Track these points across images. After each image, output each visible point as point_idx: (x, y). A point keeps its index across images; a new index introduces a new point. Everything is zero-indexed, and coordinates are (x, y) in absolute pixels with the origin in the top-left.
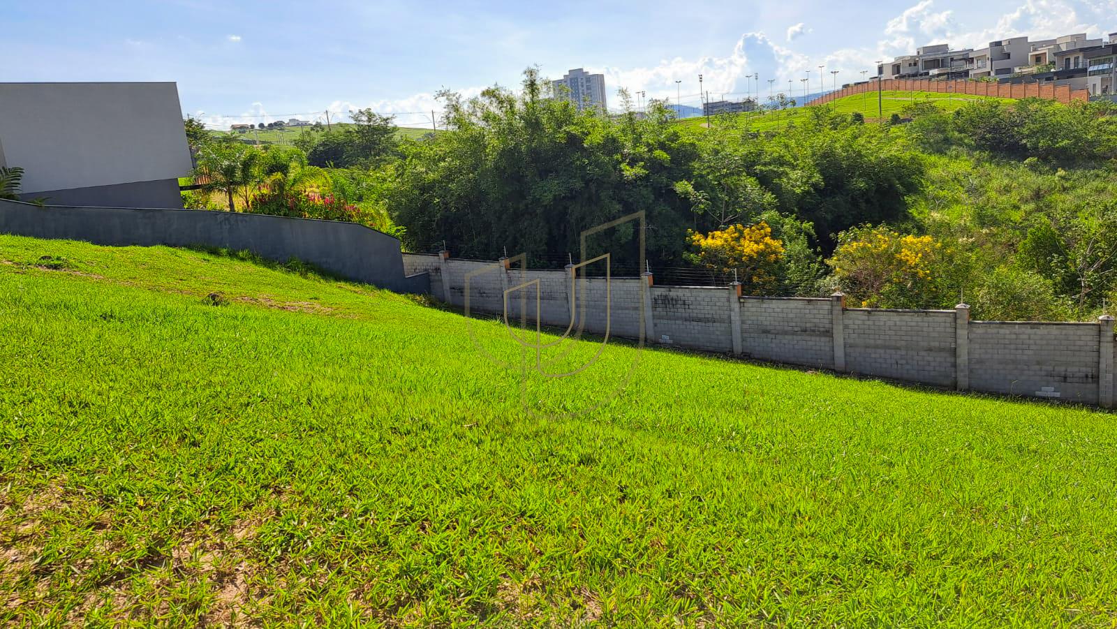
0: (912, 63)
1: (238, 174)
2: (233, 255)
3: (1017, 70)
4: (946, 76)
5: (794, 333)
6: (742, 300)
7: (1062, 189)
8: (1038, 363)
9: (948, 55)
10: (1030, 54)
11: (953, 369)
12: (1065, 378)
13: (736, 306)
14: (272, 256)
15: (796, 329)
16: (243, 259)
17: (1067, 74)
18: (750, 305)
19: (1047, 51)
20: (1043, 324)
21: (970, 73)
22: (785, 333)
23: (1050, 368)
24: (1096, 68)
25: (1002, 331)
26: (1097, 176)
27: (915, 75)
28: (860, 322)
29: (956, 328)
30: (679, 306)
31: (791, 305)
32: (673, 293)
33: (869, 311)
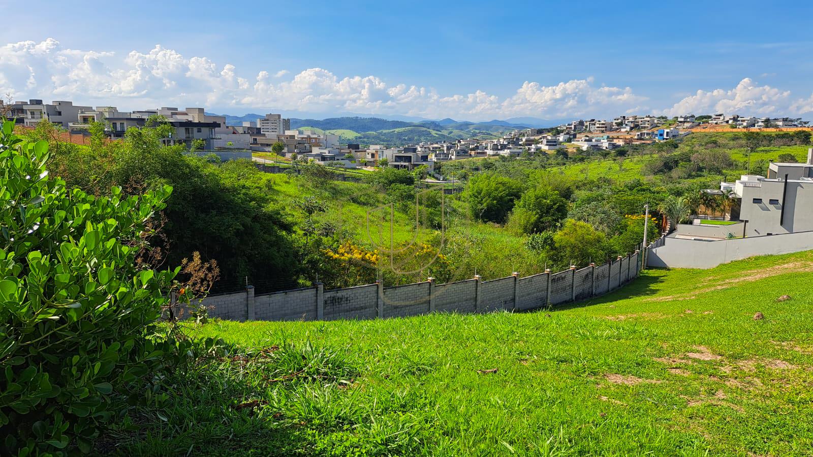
3: (71, 125)
6: (384, 291)
10: (79, 115)
18: (388, 293)
19: (95, 115)
23: (502, 299)
29: (477, 287)
30: (343, 302)
31: (410, 288)
32: (340, 294)
33: (444, 285)
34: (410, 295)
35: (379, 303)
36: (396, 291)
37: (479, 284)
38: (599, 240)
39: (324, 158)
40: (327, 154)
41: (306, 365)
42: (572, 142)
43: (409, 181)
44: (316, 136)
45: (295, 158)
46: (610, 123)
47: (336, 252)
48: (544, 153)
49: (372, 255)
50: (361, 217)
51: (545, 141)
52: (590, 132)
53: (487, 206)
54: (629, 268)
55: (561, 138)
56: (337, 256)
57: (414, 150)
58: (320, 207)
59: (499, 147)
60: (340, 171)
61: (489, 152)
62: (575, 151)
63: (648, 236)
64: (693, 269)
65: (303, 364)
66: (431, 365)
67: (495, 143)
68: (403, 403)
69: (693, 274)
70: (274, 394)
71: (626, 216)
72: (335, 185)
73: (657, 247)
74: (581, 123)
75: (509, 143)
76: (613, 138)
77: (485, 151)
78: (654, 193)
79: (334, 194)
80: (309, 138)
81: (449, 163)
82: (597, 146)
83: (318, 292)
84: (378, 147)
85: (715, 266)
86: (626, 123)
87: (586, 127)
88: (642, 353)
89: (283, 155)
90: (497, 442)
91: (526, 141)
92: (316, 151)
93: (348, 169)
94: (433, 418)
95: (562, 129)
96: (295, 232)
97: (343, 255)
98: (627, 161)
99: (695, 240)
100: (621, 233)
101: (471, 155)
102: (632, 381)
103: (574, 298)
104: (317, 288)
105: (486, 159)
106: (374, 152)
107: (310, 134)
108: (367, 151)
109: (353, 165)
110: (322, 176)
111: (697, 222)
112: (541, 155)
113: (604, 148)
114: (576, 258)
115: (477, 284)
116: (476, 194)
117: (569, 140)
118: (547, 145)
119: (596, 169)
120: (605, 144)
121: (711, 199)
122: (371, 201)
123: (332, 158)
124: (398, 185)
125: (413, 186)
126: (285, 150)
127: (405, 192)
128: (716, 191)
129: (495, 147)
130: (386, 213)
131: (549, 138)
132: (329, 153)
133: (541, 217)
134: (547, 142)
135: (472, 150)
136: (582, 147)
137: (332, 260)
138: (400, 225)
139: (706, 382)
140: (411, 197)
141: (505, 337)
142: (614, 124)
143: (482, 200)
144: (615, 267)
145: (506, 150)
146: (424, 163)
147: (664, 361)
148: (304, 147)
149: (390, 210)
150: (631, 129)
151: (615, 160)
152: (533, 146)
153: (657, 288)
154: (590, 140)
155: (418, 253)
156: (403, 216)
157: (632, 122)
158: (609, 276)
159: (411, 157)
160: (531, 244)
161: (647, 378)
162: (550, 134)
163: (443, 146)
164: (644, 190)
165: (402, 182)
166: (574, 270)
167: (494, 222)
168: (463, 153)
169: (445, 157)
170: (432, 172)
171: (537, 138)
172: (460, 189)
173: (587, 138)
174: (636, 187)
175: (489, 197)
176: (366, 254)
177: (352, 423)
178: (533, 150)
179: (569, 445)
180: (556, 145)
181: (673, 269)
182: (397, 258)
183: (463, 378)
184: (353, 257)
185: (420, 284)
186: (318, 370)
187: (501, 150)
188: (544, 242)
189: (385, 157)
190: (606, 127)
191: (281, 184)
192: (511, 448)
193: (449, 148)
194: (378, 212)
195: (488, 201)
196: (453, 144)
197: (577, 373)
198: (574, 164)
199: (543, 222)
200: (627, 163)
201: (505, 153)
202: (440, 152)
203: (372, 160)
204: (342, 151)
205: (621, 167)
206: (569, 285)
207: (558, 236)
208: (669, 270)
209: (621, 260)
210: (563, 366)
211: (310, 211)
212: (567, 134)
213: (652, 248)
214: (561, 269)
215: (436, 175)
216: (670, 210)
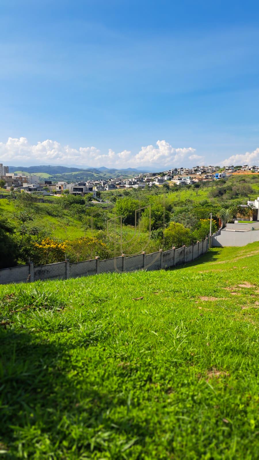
29: (123, 261)
30: (45, 273)
31: (86, 263)
32: (43, 269)
33: (105, 261)
34: (85, 267)
35: (67, 273)
36: (77, 266)
37: (124, 259)
38: (187, 233)
39: (30, 190)
40: (32, 187)
41: (34, 302)
42: (172, 180)
43: (82, 202)
44: (25, 177)
45: (12, 189)
46: (191, 170)
47: (40, 244)
48: (157, 187)
49: (62, 245)
50: (54, 224)
51: (157, 180)
52: (180, 175)
53: (127, 216)
54: (203, 248)
55: (166, 178)
56: (41, 246)
57: (85, 185)
58: (30, 218)
59: (132, 183)
60: (41, 197)
61: (127, 186)
62: (173, 185)
63: (212, 230)
64: (235, 247)
65: (32, 301)
66: (106, 298)
67: (130, 181)
68: (95, 316)
69: (235, 249)
70: (18, 317)
71: (201, 220)
72: (38, 205)
73: (217, 236)
74: (176, 170)
75: (138, 181)
76: (193, 178)
77: (125, 185)
78: (214, 207)
79: (37, 210)
80: (21, 178)
81: (105, 192)
82: (184, 182)
83: (31, 268)
84: (63, 183)
85: (246, 245)
86: (199, 170)
87: (179, 172)
88: (216, 286)
89: (5, 188)
90: (148, 331)
91: (147, 180)
92: (25, 185)
93: (45, 195)
94: (113, 322)
95: (166, 173)
96: (15, 233)
97: (45, 245)
98: (200, 190)
99: (235, 231)
100: (198, 229)
101: (117, 188)
102: (213, 299)
103: (175, 264)
104: (30, 265)
105: (125, 190)
106: (60, 186)
107: (21, 175)
108: (57, 185)
109: (48, 193)
110: (29, 200)
111: (236, 222)
112: (155, 187)
113: (188, 184)
114: (175, 243)
115: (123, 259)
116: (120, 210)
117: (170, 179)
118: (158, 182)
119: (184, 195)
120: (189, 181)
121: (243, 210)
122: (60, 214)
123: (35, 189)
124: (76, 205)
125: (84, 205)
126: (6, 185)
127: (80, 209)
128: (245, 206)
129: (130, 183)
130: (69, 221)
131: (159, 178)
132: (34, 186)
133: (156, 221)
134: (158, 180)
135: (118, 184)
136: (177, 183)
137: (38, 249)
138: (77, 228)
139: (249, 298)
140: (83, 211)
141: (144, 282)
142: (193, 170)
143: (124, 213)
144: (196, 247)
145: (136, 185)
146: (90, 192)
147: (228, 289)
148: (17, 183)
149: (72, 219)
150: (202, 173)
151: (194, 190)
152: (151, 183)
153: (217, 258)
154: (181, 179)
155: (89, 243)
156: (80, 223)
157: (202, 169)
158: (193, 252)
159: (83, 188)
160: (151, 236)
161: (220, 298)
162: (159, 176)
163: (101, 182)
164: (209, 206)
165: (77, 203)
166: (174, 250)
167: (131, 225)
168: (113, 187)
169: (103, 188)
170: (95, 197)
171: (153, 178)
172: (112, 207)
173: (179, 178)
174: (205, 204)
175: (128, 211)
176: (58, 245)
177: (67, 328)
178: (150, 185)
179: (186, 330)
180: (163, 182)
181: (225, 247)
182: (76, 247)
183: (125, 303)
184: (51, 246)
185: (90, 261)
186: (42, 303)
187: (133, 185)
188: (158, 235)
189: (67, 189)
190: (189, 172)
191: (4, 205)
192: (157, 334)
193: (104, 184)
194: (65, 221)
195: (127, 213)
196: (107, 181)
197: (185, 297)
198: (173, 192)
199: (157, 224)
200: (200, 191)
201: (136, 186)
202: (100, 186)
203: (60, 190)
204: (41, 185)
205: (197, 194)
206: (172, 258)
207: (165, 231)
208: (223, 248)
209: (199, 243)
210: (177, 294)
211: (24, 221)
212: (169, 176)
213: (214, 236)
214: (168, 249)
215: (98, 199)
216: (223, 216)
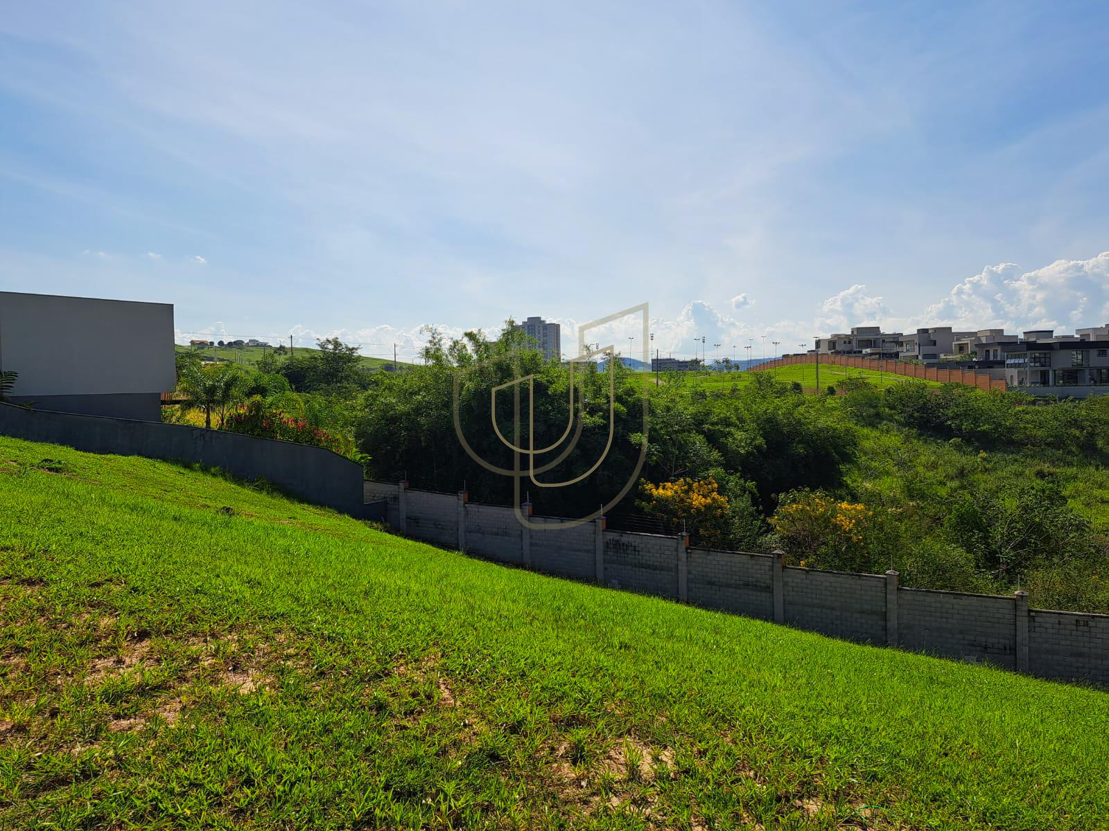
0: (847, 341)
1: (219, 394)
2: (205, 470)
3: (942, 356)
4: (877, 356)
5: (738, 587)
6: (689, 551)
7: (984, 469)
8: (961, 632)
9: (879, 337)
10: (954, 343)
11: (884, 632)
12: (986, 648)
13: (683, 556)
14: (241, 474)
15: (739, 582)
16: (214, 475)
17: (987, 364)
18: (696, 556)
19: (969, 342)
20: (965, 595)
21: (900, 354)
22: (728, 586)
23: (973, 638)
24: (1012, 361)
25: (928, 599)
26: (1016, 460)
27: (849, 352)
28: (799, 581)
